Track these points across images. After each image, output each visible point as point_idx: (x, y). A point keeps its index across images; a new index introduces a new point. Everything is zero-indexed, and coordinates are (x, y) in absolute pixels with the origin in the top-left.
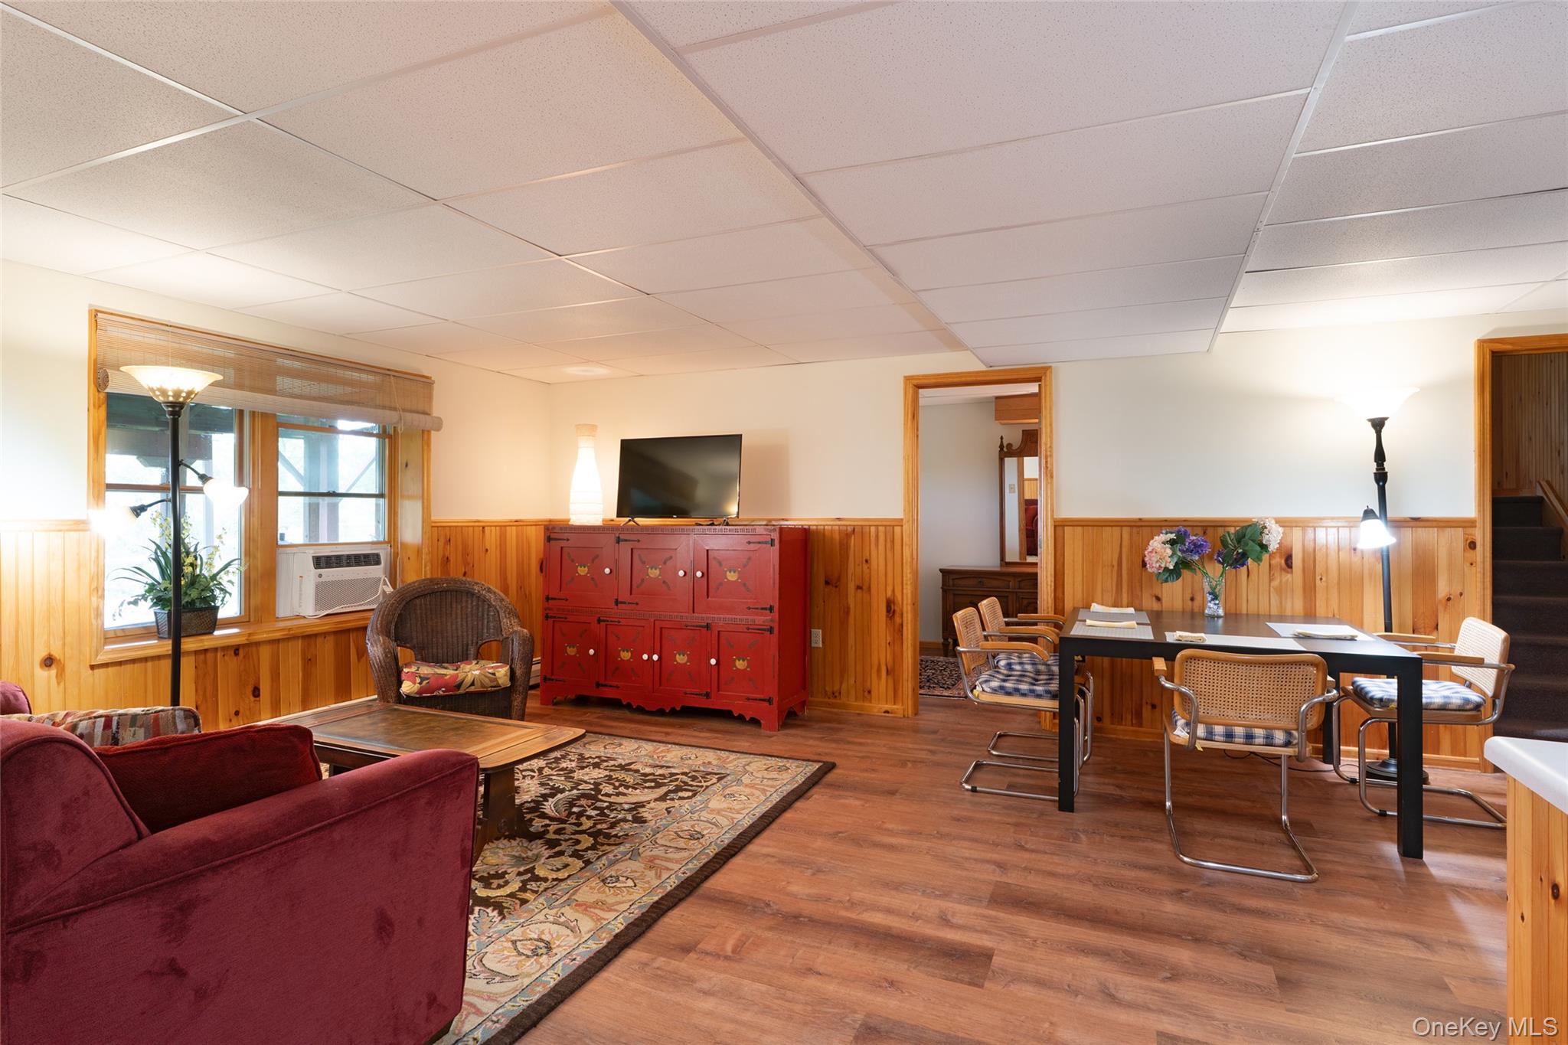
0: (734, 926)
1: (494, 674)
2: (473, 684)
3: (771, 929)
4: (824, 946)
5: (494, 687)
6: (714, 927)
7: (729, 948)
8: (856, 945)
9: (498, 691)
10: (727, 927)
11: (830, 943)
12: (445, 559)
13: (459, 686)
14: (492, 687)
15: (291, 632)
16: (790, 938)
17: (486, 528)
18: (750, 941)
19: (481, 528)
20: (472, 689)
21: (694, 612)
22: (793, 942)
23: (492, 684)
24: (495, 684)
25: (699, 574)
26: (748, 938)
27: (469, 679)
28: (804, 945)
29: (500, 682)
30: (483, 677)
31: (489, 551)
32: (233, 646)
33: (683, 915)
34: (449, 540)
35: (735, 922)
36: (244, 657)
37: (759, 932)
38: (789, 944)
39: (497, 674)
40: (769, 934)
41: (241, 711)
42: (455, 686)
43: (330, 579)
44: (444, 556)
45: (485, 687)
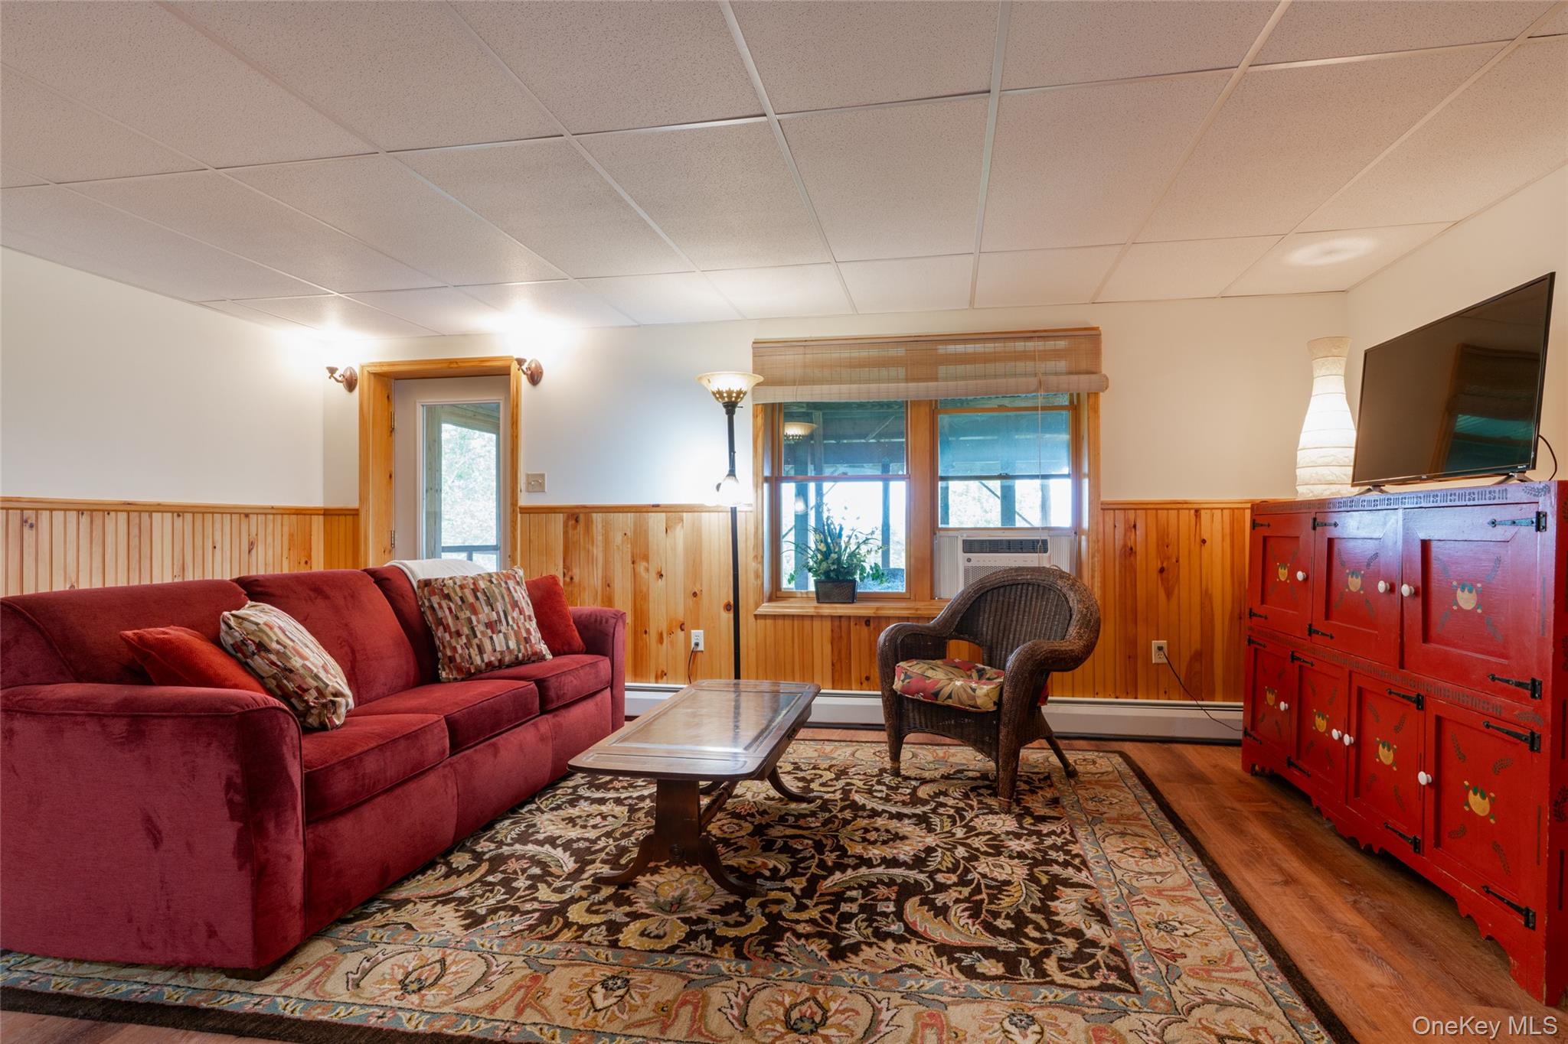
1: (974, 690)
2: (950, 697)
5: (972, 707)
9: (976, 713)
12: (1128, 549)
13: (936, 695)
14: (970, 706)
15: (919, 612)
17: (1203, 512)
19: (1193, 512)
20: (950, 702)
21: (1402, 666)
23: (970, 703)
24: (972, 703)
25: (1406, 590)
27: (947, 691)
29: (979, 702)
30: (962, 690)
31: (1208, 542)
32: (864, 617)
34: (1135, 526)
36: (874, 628)
39: (977, 692)
41: (872, 677)
42: (933, 694)
43: (981, 564)
44: (1125, 546)
45: (962, 704)
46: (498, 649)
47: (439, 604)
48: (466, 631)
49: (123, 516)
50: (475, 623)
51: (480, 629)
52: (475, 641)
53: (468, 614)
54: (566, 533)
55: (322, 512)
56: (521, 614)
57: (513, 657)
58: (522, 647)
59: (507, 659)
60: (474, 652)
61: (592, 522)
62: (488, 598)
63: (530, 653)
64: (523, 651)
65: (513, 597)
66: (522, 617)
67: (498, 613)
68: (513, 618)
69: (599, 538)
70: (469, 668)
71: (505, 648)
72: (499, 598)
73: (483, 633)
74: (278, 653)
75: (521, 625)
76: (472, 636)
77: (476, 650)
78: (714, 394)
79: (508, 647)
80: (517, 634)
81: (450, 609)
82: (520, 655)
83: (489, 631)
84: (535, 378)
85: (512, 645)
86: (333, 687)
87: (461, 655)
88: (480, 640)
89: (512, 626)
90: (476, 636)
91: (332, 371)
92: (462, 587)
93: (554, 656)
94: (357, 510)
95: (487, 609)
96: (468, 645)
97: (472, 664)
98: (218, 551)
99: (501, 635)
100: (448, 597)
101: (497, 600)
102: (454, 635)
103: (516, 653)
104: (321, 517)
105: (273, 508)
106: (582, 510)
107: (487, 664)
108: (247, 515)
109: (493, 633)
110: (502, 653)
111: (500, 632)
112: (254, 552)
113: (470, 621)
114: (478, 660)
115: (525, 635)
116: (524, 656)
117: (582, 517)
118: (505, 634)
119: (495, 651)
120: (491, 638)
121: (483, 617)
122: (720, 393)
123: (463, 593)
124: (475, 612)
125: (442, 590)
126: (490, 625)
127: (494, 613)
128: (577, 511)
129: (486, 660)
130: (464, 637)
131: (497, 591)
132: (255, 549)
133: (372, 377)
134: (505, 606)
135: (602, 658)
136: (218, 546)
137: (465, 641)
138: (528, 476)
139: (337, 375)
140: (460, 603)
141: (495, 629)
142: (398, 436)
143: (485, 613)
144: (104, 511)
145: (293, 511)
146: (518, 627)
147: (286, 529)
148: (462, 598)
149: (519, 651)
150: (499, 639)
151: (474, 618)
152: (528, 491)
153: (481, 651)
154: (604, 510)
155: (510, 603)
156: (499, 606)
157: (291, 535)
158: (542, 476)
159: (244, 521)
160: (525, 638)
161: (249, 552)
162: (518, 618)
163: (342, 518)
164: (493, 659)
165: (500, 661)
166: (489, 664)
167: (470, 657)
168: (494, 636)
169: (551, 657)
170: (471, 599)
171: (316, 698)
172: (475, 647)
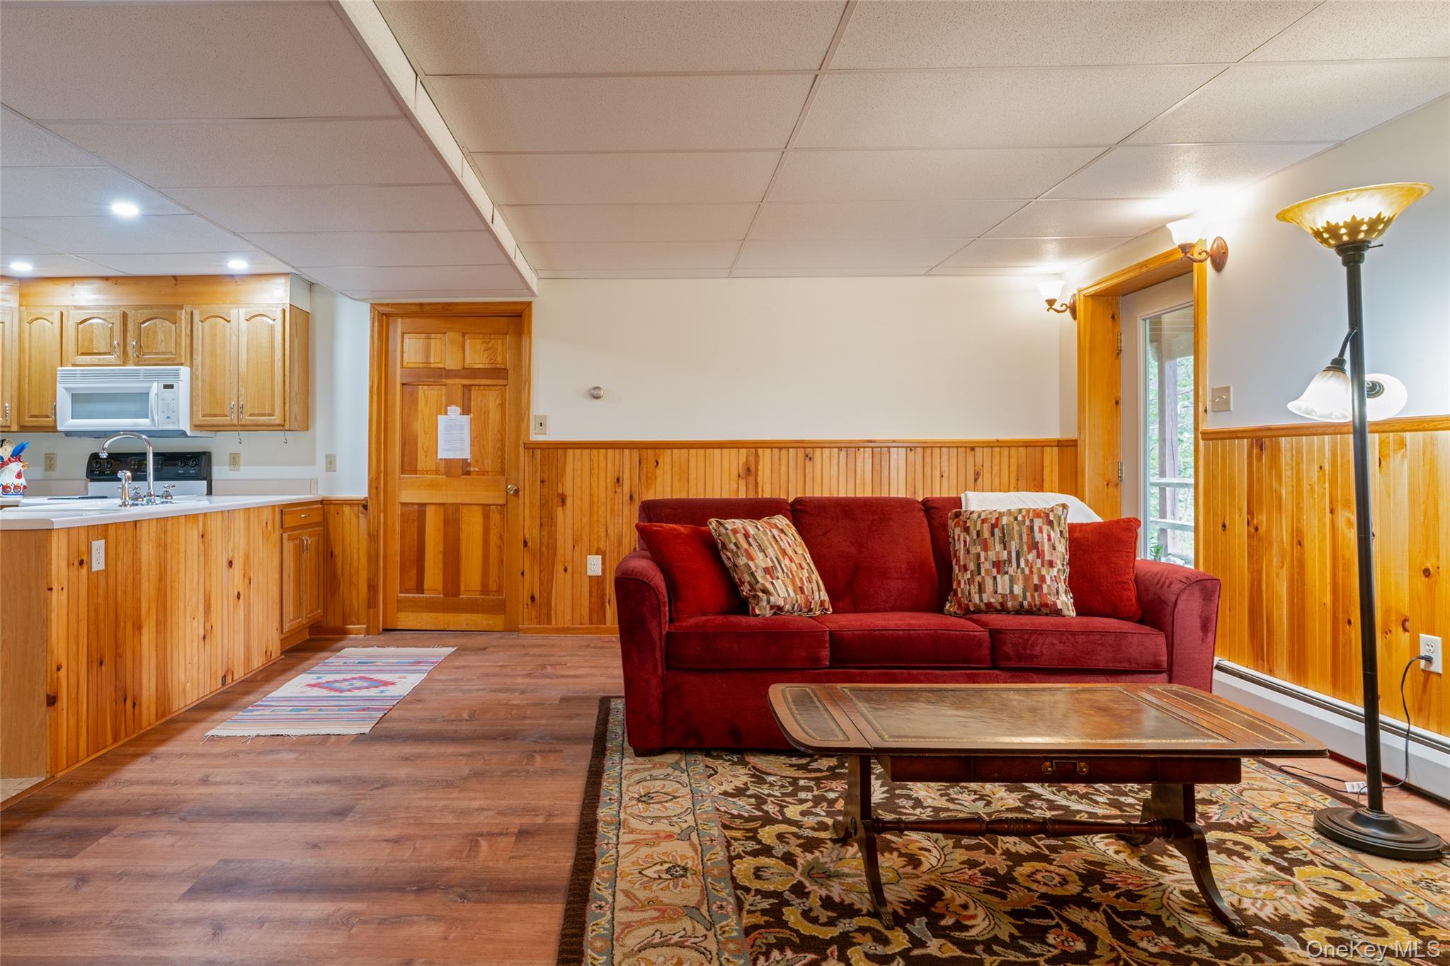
0: (491, 864)
3: (447, 870)
4: (383, 865)
6: (511, 858)
7: (484, 844)
8: (347, 872)
10: (497, 861)
11: (377, 869)
16: (423, 865)
18: (465, 853)
22: (419, 861)
26: (468, 856)
28: (405, 861)
33: (556, 862)
35: (492, 867)
37: (459, 863)
38: (422, 858)
40: (447, 864)
46: (1000, 591)
47: (959, 536)
48: (972, 566)
49: (868, 451)
50: (982, 559)
51: (986, 566)
52: (978, 579)
53: (979, 548)
54: (1250, 465)
55: (1056, 444)
56: (1038, 557)
57: (1017, 604)
58: (1028, 595)
59: (1010, 604)
60: (974, 589)
61: (1280, 450)
62: (1004, 536)
63: (1037, 603)
64: (1029, 599)
65: (1033, 537)
66: (1039, 561)
67: (1009, 554)
68: (1027, 561)
69: (1286, 473)
70: (967, 605)
71: (1008, 592)
72: (1016, 536)
73: (987, 570)
74: (732, 551)
75: (1035, 570)
76: (976, 573)
77: (977, 587)
78: (1318, 234)
79: (1011, 592)
80: (1027, 579)
81: (965, 542)
82: (1025, 603)
83: (994, 571)
84: (1219, 264)
85: (1018, 589)
86: (763, 585)
87: (962, 590)
88: (983, 578)
89: (1023, 569)
90: (979, 573)
91: (1051, 302)
92: (984, 521)
93: (1077, 615)
94: (1076, 441)
95: (998, 547)
96: (970, 582)
97: (970, 601)
98: (945, 480)
99: (1007, 577)
100: (967, 530)
101: (1013, 538)
102: (962, 569)
103: (1020, 600)
104: (1056, 449)
105: (998, 441)
106: (1265, 433)
107: (986, 604)
108: (973, 449)
109: (998, 573)
110: (1004, 596)
111: (1007, 573)
112: (980, 480)
113: (978, 556)
114: (976, 599)
115: (1036, 581)
116: (1030, 604)
117: (1267, 442)
118: (1011, 576)
119: (996, 592)
120: (995, 578)
121: (992, 555)
122: (1333, 230)
123: (982, 527)
124: (986, 548)
125: (966, 522)
126: (998, 565)
127: (1005, 552)
128: (1260, 434)
129: (985, 600)
130: (969, 572)
131: (1016, 528)
132: (981, 478)
133: (1090, 301)
134: (1021, 546)
135: (1156, 631)
136: (945, 475)
137: (969, 576)
138: (1214, 390)
139: (1056, 306)
140: (975, 537)
141: (1001, 569)
142: (1124, 356)
143: (997, 552)
144: (855, 448)
145: (1021, 444)
146: (1031, 572)
147: (1013, 461)
148: (978, 533)
149: (1025, 598)
150: (1003, 582)
151: (983, 554)
152: (1214, 411)
153: (981, 589)
154: (1293, 432)
155: (1027, 543)
156: (1014, 546)
157: (1019, 466)
158: (1227, 389)
159: (970, 454)
160: (1036, 585)
161: (975, 480)
162: (1034, 562)
163: (1069, 448)
164: (993, 600)
165: (1002, 604)
166: (989, 605)
167: (969, 594)
168: (999, 577)
169: (1074, 614)
170: (986, 534)
171: (750, 590)
172: (976, 584)
